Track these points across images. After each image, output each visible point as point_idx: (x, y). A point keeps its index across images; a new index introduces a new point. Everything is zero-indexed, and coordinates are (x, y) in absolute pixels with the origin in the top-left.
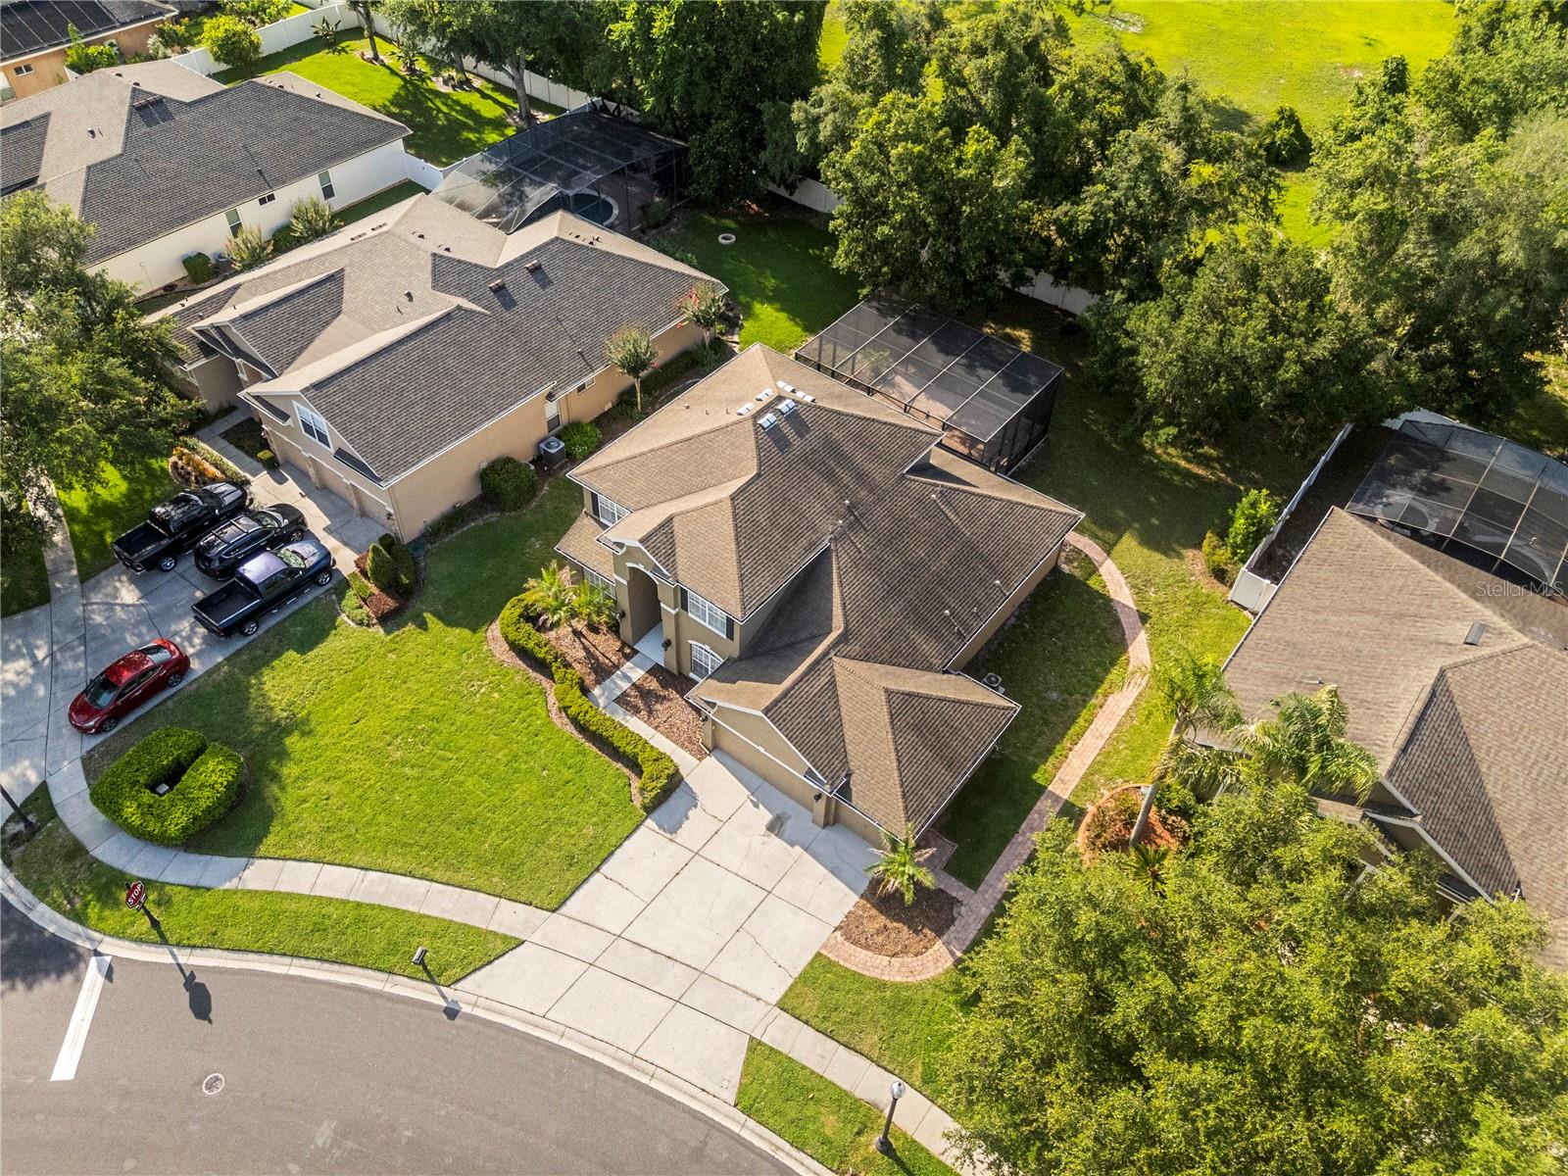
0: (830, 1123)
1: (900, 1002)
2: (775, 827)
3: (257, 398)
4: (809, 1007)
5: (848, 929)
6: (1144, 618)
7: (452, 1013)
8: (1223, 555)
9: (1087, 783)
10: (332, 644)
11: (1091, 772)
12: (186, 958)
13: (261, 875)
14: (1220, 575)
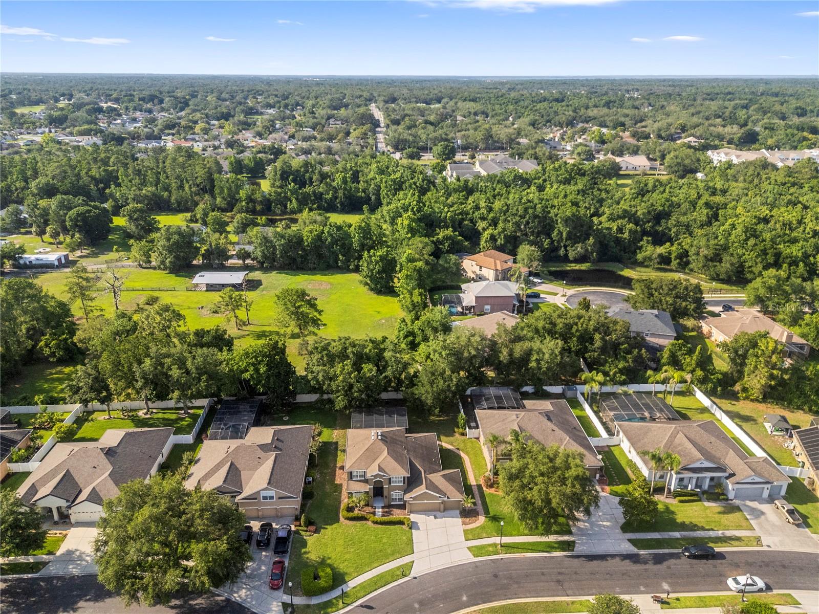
0: (491, 549)
1: (482, 528)
2: (436, 517)
3: (243, 499)
4: (470, 537)
5: (464, 523)
6: (458, 449)
7: (415, 578)
8: (461, 430)
9: (477, 480)
10: (309, 543)
11: (475, 478)
12: (355, 604)
13: (352, 584)
14: (463, 434)
